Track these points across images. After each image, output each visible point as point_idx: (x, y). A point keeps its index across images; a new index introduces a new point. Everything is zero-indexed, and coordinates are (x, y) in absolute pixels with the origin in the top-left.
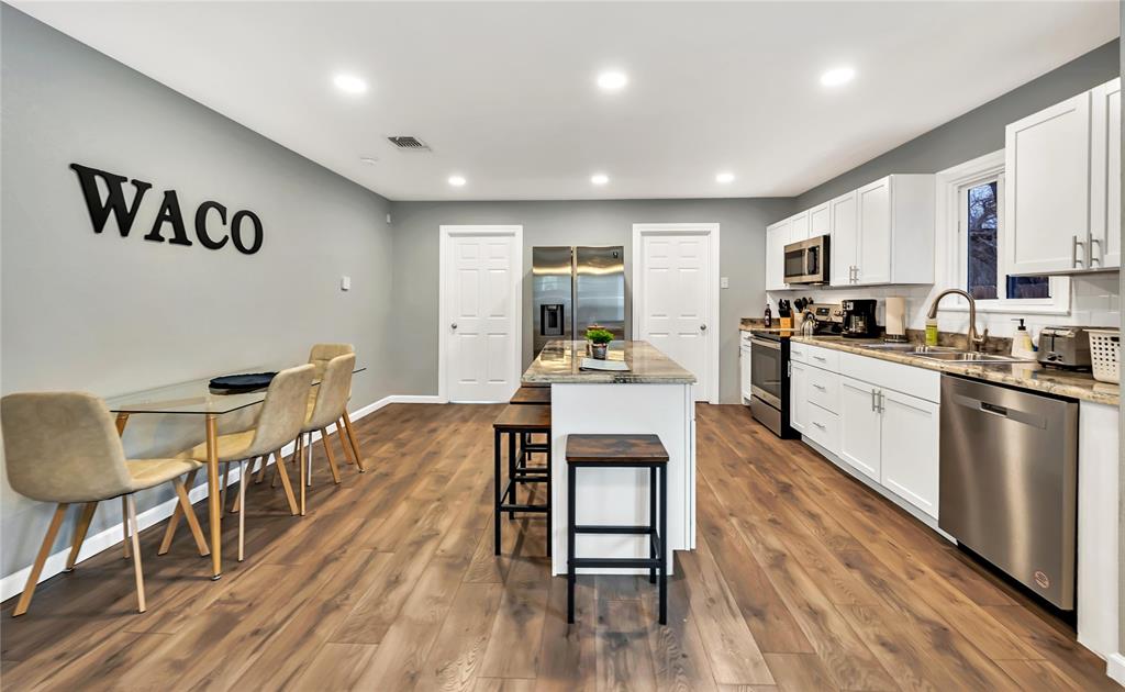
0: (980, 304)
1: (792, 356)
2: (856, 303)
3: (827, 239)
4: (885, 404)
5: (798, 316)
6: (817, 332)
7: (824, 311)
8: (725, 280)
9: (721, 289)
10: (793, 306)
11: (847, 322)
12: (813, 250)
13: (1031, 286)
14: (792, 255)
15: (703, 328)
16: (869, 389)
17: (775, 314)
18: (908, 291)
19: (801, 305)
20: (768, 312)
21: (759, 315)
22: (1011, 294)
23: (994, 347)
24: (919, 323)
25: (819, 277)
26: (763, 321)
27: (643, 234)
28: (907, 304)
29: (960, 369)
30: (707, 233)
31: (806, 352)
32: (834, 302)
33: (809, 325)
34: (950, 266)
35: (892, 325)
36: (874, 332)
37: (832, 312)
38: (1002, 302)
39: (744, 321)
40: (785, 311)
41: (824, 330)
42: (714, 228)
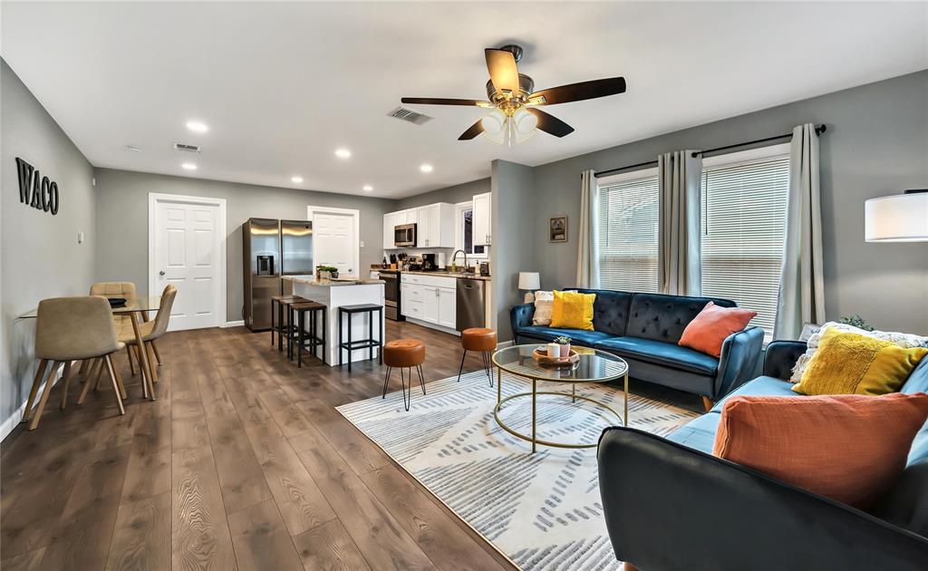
0: (468, 255)
1: (402, 280)
2: (428, 255)
3: (416, 225)
4: (441, 294)
5: (400, 263)
6: (410, 270)
7: (413, 259)
8: (362, 243)
9: (360, 248)
10: (397, 258)
11: (424, 264)
12: (410, 230)
13: (480, 249)
14: (398, 232)
15: (350, 271)
16: (434, 288)
17: (388, 262)
18: (446, 250)
19: (401, 257)
20: (385, 261)
21: (379, 262)
22: (476, 252)
23: (471, 270)
24: (450, 264)
25: (412, 243)
26: (382, 266)
27: (314, 213)
28: (446, 256)
29: (461, 276)
30: (352, 215)
31: (408, 279)
32: (419, 255)
33: (407, 267)
34: (459, 244)
35: (441, 265)
36: (434, 268)
37: (417, 260)
38: (473, 255)
39: (373, 266)
40: (393, 260)
41: (415, 268)
42: (356, 213)
